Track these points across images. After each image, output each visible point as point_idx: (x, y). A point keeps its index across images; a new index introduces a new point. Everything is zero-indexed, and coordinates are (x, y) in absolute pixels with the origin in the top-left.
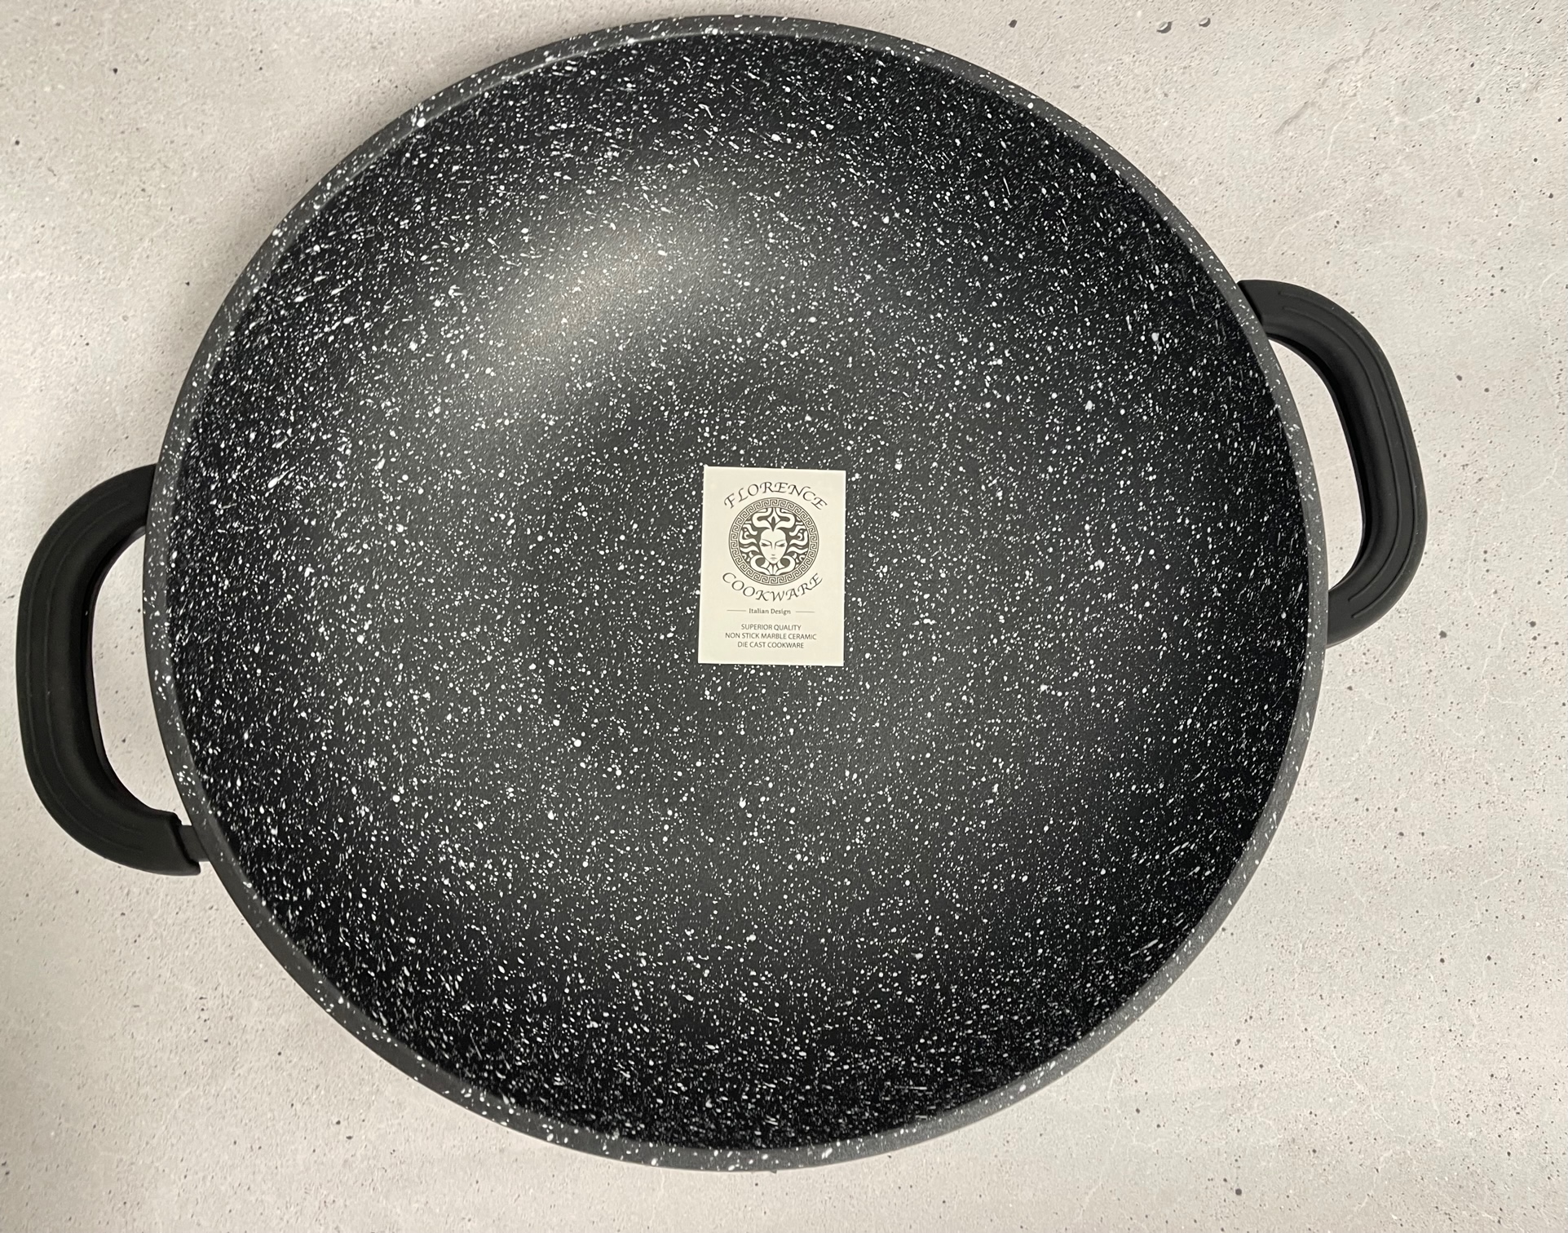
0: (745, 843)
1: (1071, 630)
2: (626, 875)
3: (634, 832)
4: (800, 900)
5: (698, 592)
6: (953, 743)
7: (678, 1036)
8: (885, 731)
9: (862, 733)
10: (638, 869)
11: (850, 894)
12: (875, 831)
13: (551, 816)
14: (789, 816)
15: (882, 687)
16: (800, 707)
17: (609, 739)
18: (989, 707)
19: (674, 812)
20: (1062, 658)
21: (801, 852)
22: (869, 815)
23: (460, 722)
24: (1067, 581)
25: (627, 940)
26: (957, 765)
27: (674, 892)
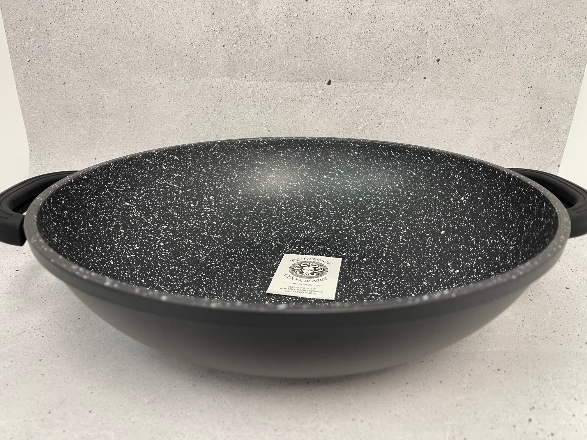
5: (272, 278)
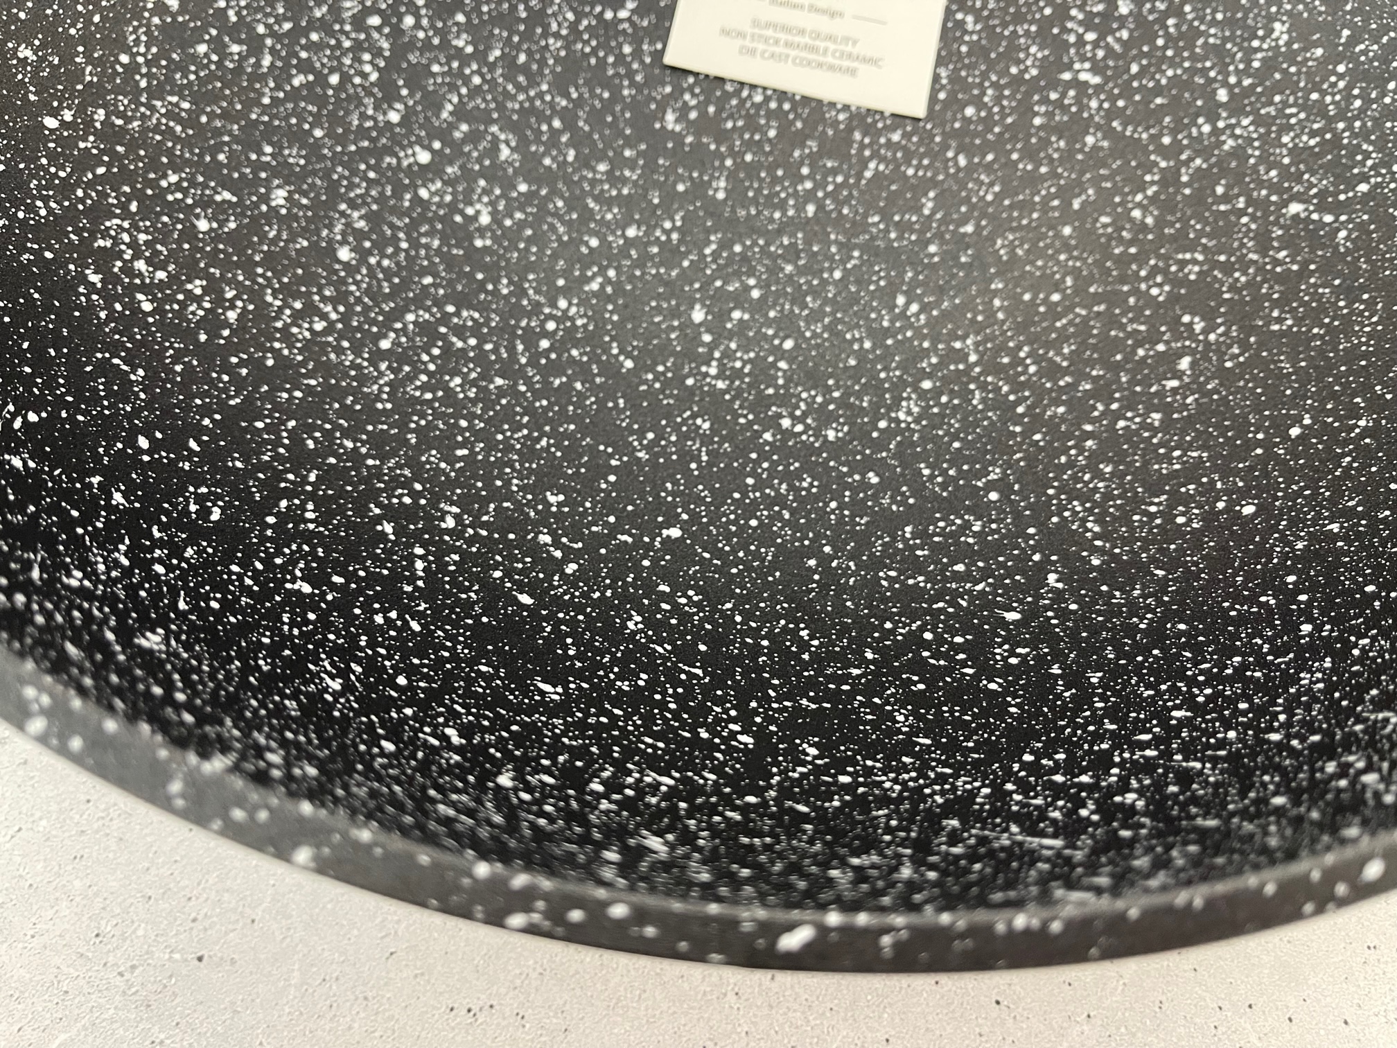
0: (690, 382)
1: (1355, 118)
2: (458, 380)
3: (488, 320)
4: (777, 491)
6: (1107, 284)
7: (482, 654)
8: (982, 241)
9: (939, 236)
10: (482, 376)
11: (875, 498)
12: (938, 404)
13: (344, 254)
14: (780, 353)
15: (988, 168)
16: (834, 172)
17: (479, 160)
18: (1183, 233)
19: (570, 304)
20: (1336, 162)
21: (792, 416)
22: (930, 376)
23: (219, 64)
24: (1353, 40)
25: (428, 480)
26: (1111, 321)
27: (540, 429)
